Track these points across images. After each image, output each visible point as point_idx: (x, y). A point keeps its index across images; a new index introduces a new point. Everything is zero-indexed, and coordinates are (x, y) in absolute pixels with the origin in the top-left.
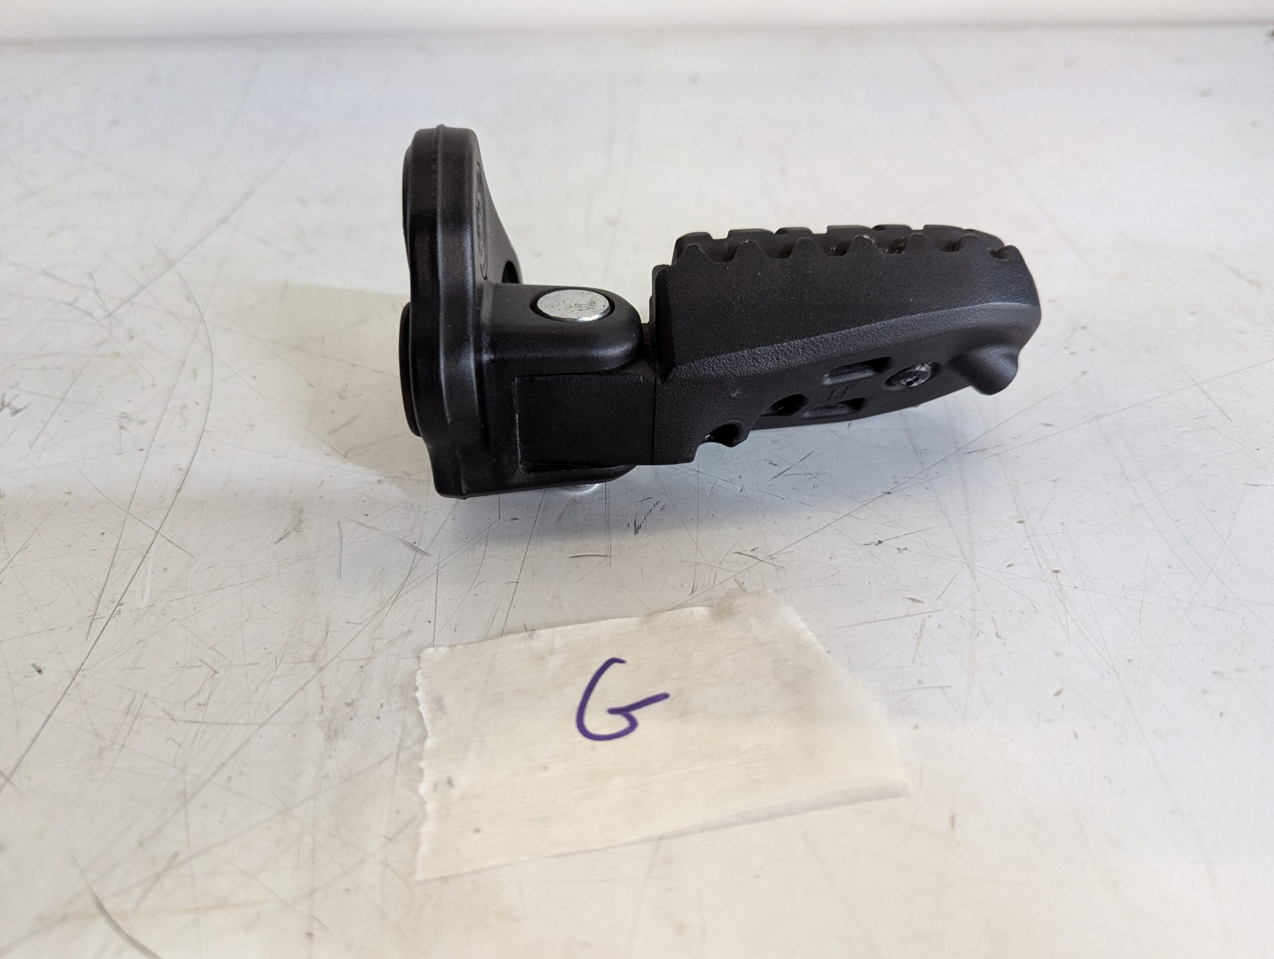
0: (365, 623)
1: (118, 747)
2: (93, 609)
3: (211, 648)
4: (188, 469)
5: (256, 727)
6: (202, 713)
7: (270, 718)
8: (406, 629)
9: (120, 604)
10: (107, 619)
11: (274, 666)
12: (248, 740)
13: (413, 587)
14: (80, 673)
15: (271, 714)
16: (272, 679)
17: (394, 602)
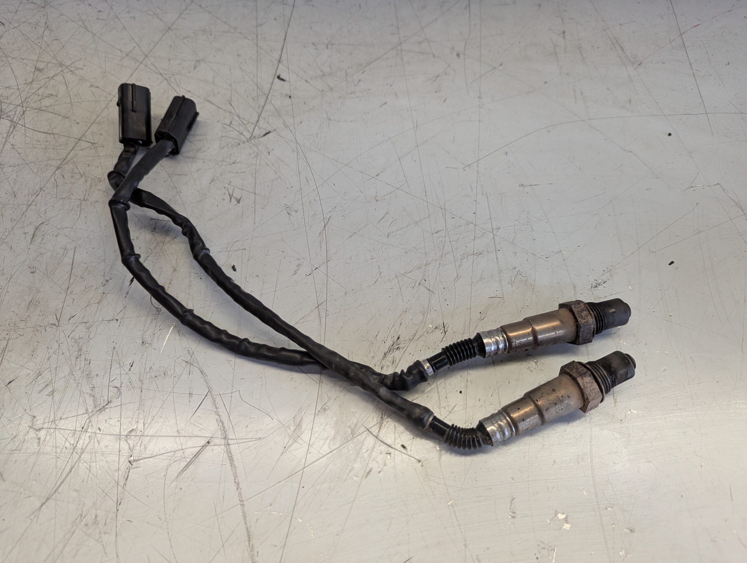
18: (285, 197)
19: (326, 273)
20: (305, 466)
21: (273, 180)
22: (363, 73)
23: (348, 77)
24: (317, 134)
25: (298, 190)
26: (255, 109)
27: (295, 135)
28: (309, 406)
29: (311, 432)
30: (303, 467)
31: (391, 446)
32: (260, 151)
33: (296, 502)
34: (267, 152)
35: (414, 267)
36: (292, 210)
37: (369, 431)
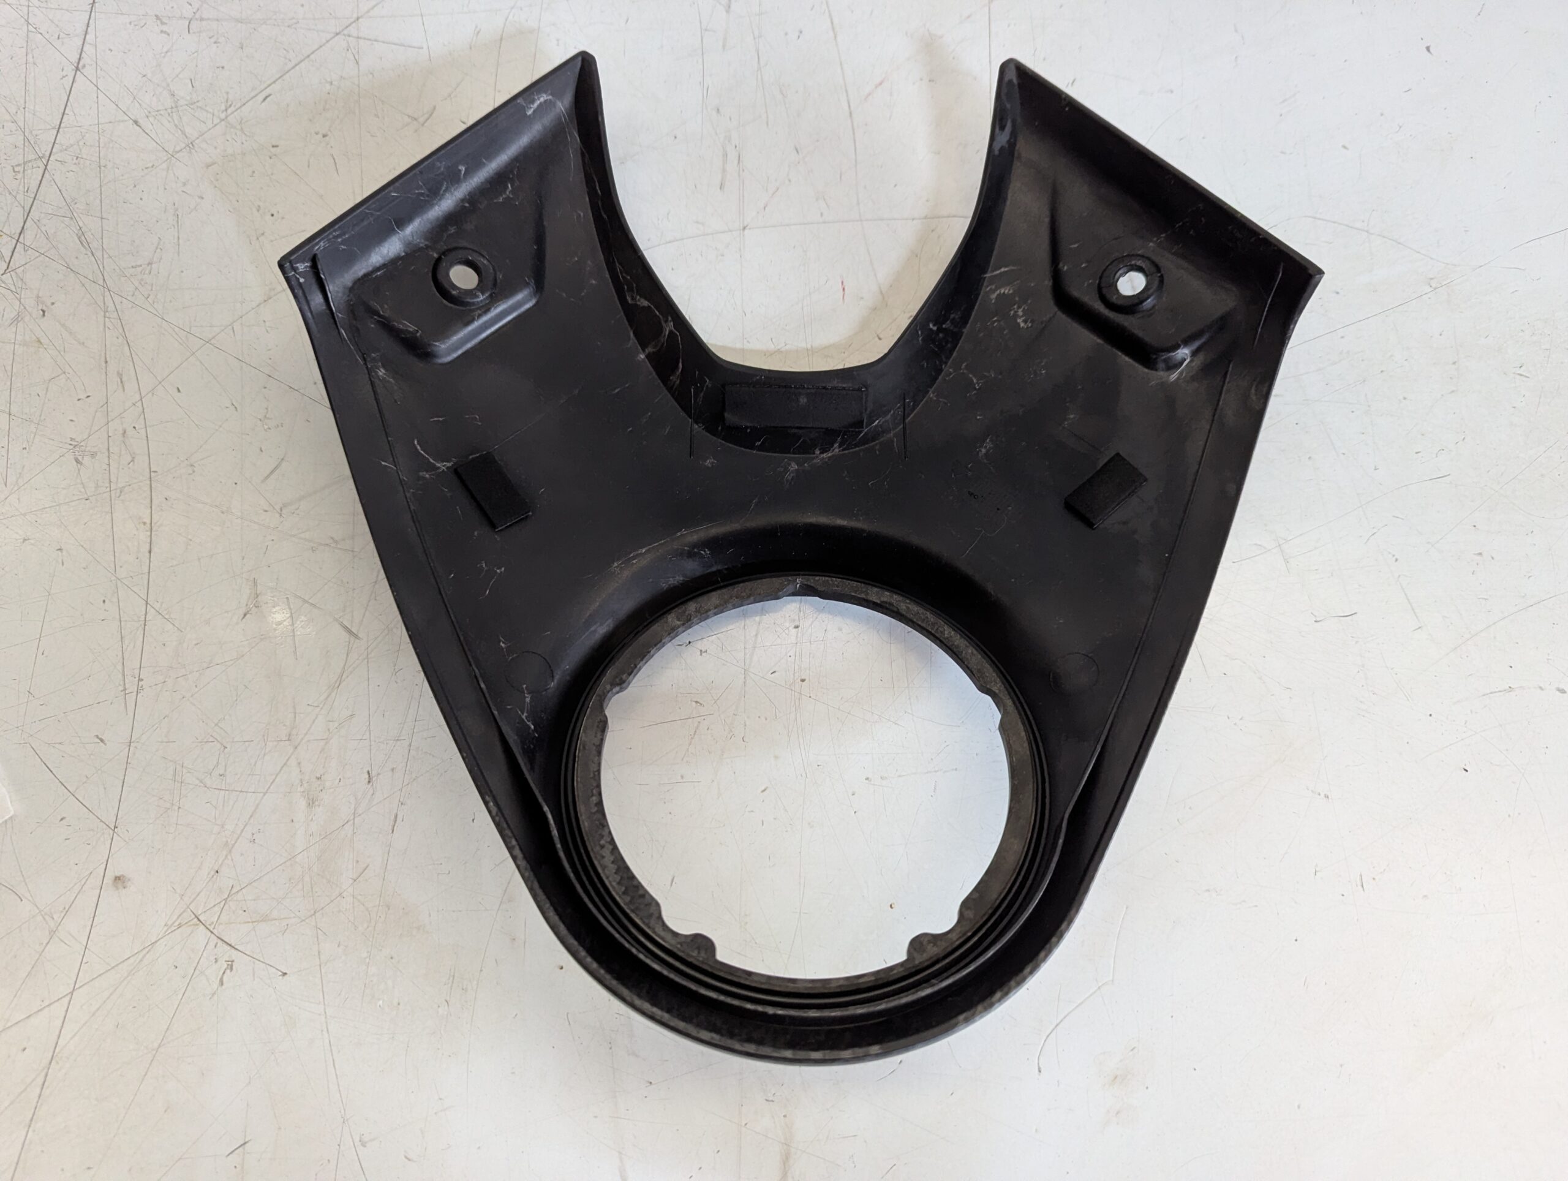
0: (321, 706)
1: (176, 808)
2: (122, 683)
3: (216, 725)
4: (151, 524)
5: (262, 794)
6: (224, 782)
7: (269, 788)
8: (350, 713)
9: (140, 680)
10: (135, 693)
11: (264, 744)
12: (258, 805)
13: (351, 672)
14: (132, 744)
15: (269, 785)
16: (264, 755)
17: (338, 687)
18: (72, 420)
19: (145, 598)
20: (77, 986)
21: (50, 380)
22: (265, 99)
23: (229, 111)
24: (150, 264)
25: (101, 404)
26: (17, 198)
27: (101, 267)
28: (91, 873)
29: (91, 923)
30: (72, 989)
31: (236, 947)
32: (25, 308)
33: (54, 1052)
34: (40, 308)
35: (326, 581)
36: (86, 453)
37: (199, 920)
